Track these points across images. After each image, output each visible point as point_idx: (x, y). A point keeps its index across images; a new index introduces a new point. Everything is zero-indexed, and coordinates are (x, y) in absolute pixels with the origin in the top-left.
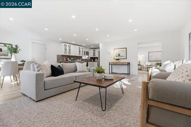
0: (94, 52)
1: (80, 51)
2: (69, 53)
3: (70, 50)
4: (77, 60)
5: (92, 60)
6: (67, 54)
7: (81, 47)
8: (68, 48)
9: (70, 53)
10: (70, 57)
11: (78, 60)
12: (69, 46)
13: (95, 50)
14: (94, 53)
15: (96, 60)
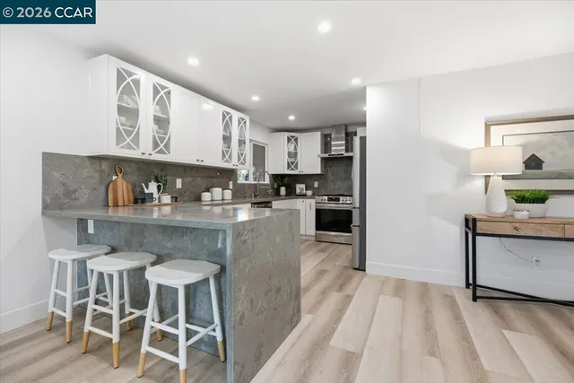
0: (292, 149)
1: (227, 139)
2: (156, 145)
3: (162, 122)
4: (208, 190)
5: (283, 190)
6: (144, 150)
7: (236, 115)
8: (147, 108)
9: (161, 142)
10: (161, 172)
11: (217, 192)
12: (156, 91)
13: (296, 140)
14: (293, 155)
15: (300, 188)
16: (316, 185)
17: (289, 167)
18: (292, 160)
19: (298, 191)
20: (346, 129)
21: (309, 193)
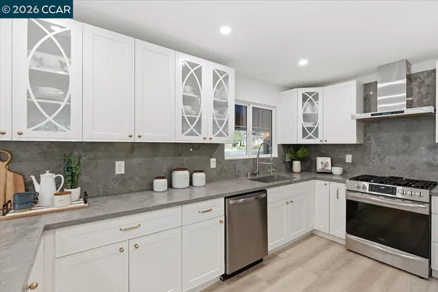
0: (309, 111)
5: (297, 165)
7: (208, 68)
13: (315, 98)
15: (322, 162)
16: (349, 158)
17: (305, 134)
18: (310, 125)
19: (319, 167)
20: (408, 69)
21: (337, 170)
